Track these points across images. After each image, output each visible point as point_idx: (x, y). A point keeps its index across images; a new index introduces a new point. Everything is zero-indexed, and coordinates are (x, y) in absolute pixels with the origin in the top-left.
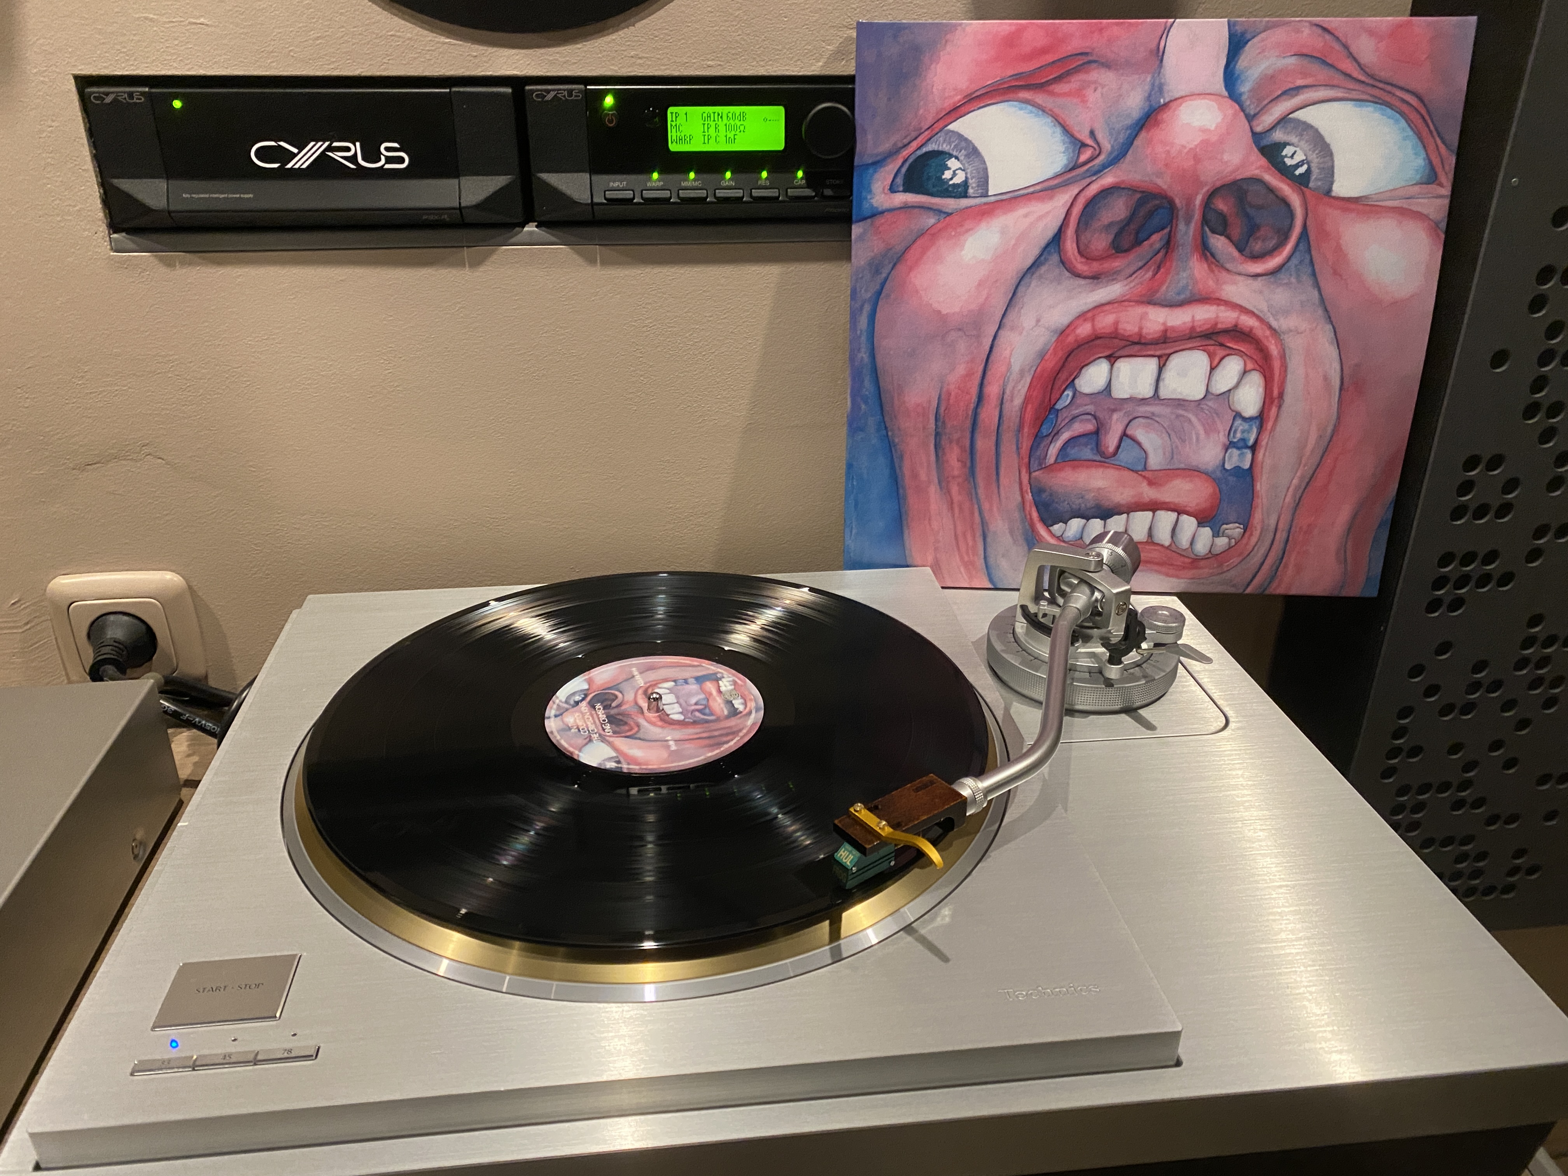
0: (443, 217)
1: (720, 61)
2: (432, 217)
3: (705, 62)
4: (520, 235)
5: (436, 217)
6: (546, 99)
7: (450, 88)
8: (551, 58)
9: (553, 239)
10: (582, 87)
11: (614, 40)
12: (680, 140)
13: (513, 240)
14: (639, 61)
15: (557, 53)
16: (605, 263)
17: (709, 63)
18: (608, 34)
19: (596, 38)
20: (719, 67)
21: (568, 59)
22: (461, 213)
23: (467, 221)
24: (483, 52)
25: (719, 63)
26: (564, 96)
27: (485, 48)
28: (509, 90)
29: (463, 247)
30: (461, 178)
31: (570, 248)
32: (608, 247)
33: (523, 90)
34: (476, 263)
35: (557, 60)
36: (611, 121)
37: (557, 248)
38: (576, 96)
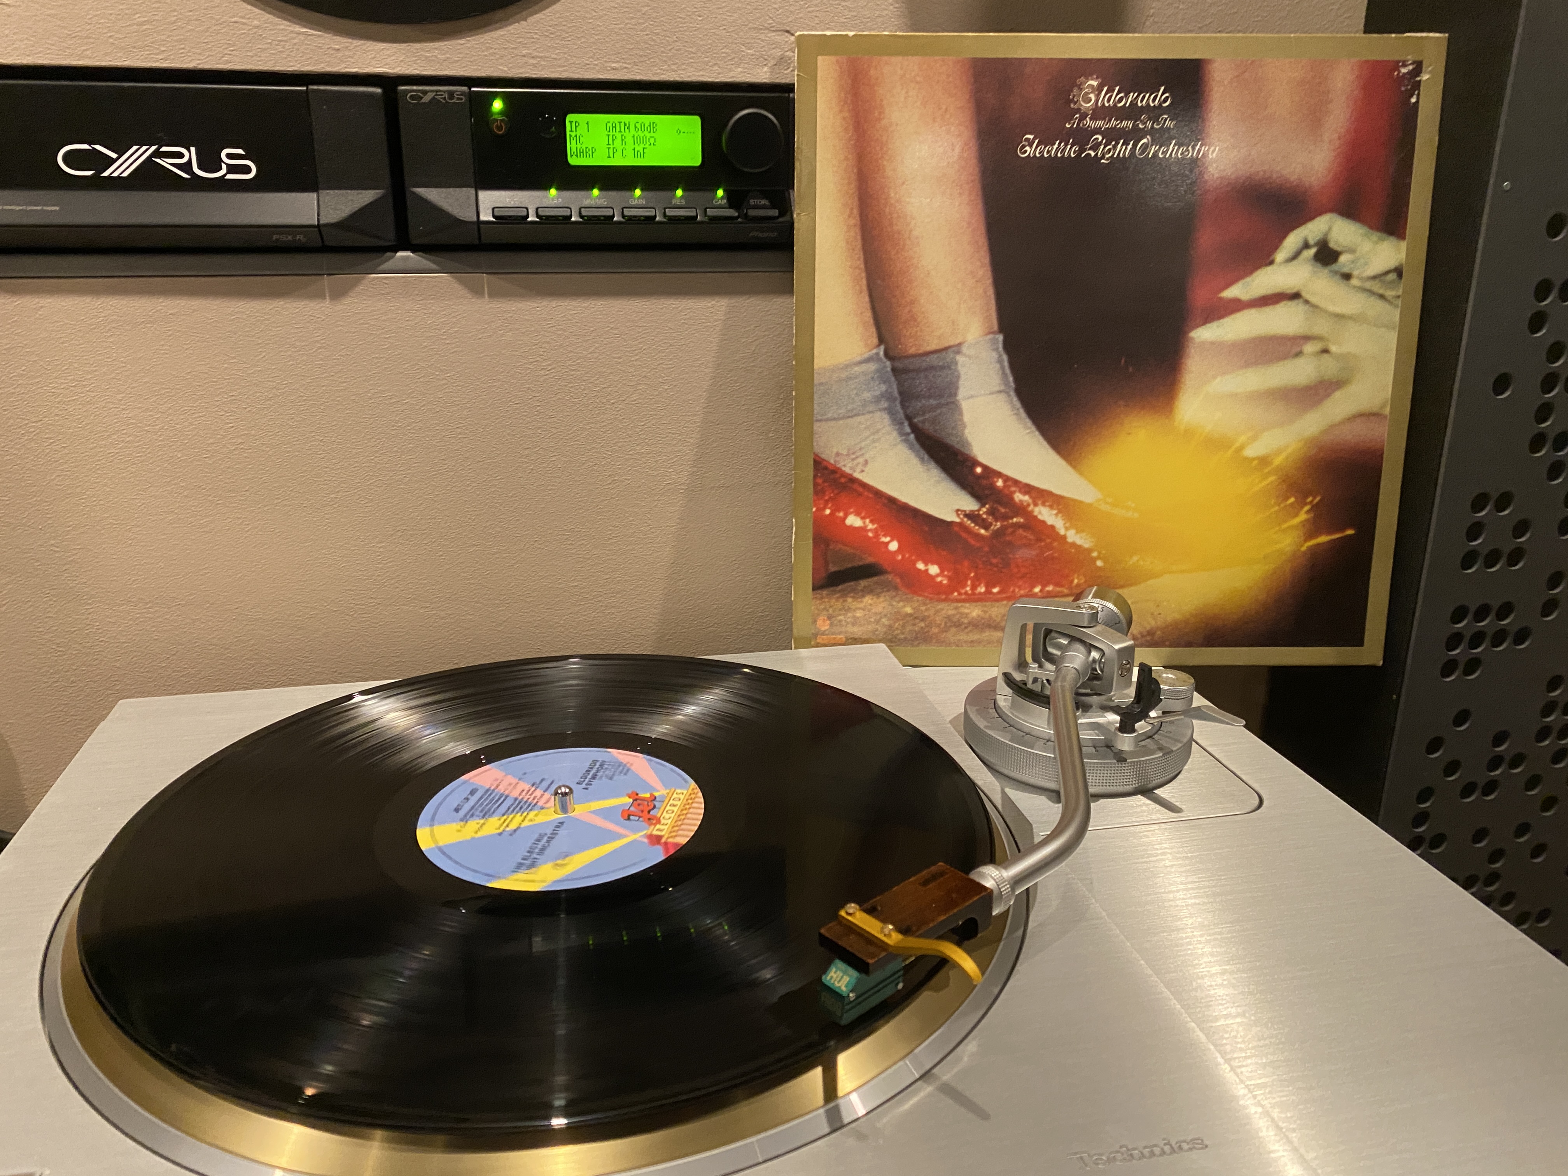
0: (298, 237)
1: (625, 63)
2: (283, 238)
3: (609, 64)
4: (392, 261)
5: (290, 238)
6: (423, 101)
7: (307, 85)
8: (431, 55)
9: (433, 266)
10: (465, 89)
11: (502, 36)
12: (581, 153)
13: (385, 266)
14: (534, 61)
15: (436, 49)
16: (494, 294)
17: (613, 65)
18: (496, 29)
19: (482, 33)
20: (625, 70)
21: (448, 56)
22: (320, 231)
23: (327, 243)
24: (347, 44)
25: (625, 65)
26: (444, 98)
27: (350, 40)
28: (379, 90)
29: (323, 275)
30: (320, 191)
31: (453, 277)
32: (497, 276)
33: (395, 91)
34: (338, 294)
35: (436, 56)
36: (499, 128)
37: (436, 277)
38: (458, 99)
